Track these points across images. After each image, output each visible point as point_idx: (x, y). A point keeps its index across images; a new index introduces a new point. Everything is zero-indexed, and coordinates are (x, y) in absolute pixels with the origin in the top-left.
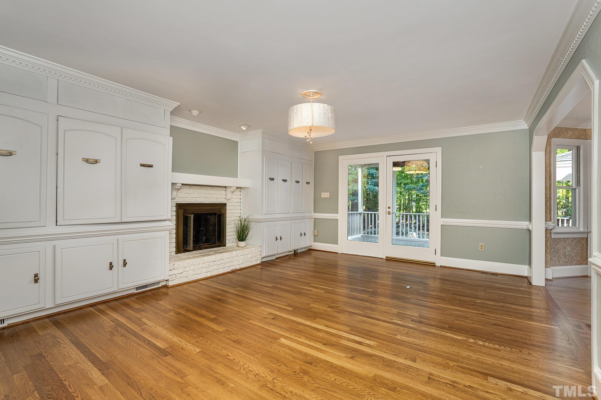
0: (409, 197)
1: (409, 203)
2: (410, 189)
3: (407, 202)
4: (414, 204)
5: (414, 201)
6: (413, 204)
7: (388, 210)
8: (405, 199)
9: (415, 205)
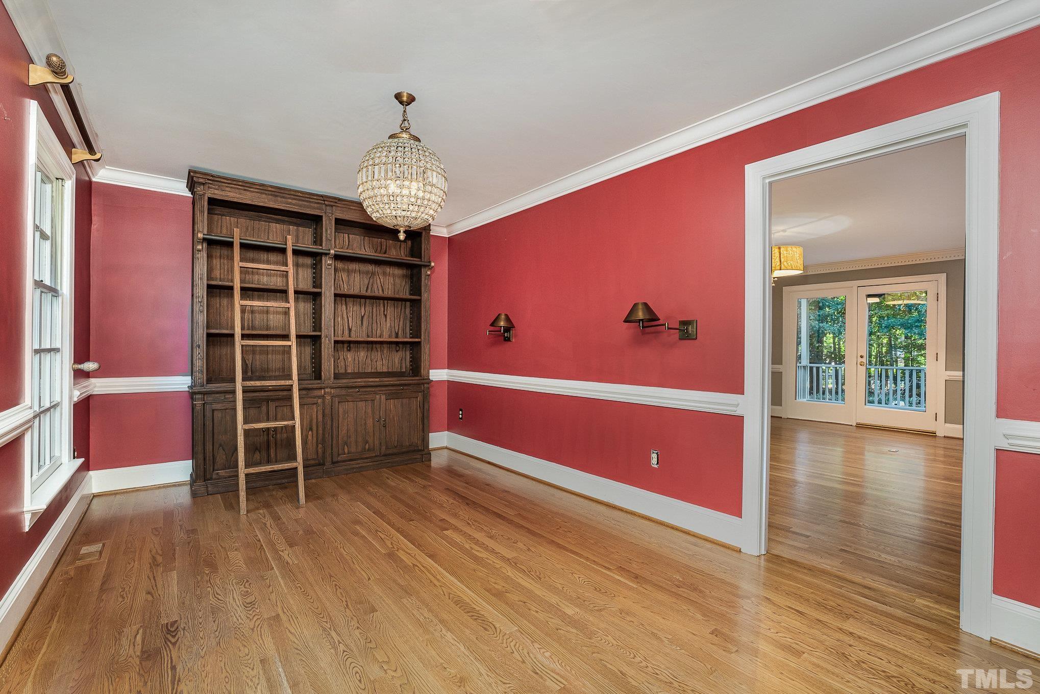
0: (890, 340)
1: (889, 352)
2: (889, 327)
3: (884, 350)
4: (900, 354)
5: (900, 348)
6: (898, 353)
7: (860, 360)
8: (880, 345)
9: (903, 356)
